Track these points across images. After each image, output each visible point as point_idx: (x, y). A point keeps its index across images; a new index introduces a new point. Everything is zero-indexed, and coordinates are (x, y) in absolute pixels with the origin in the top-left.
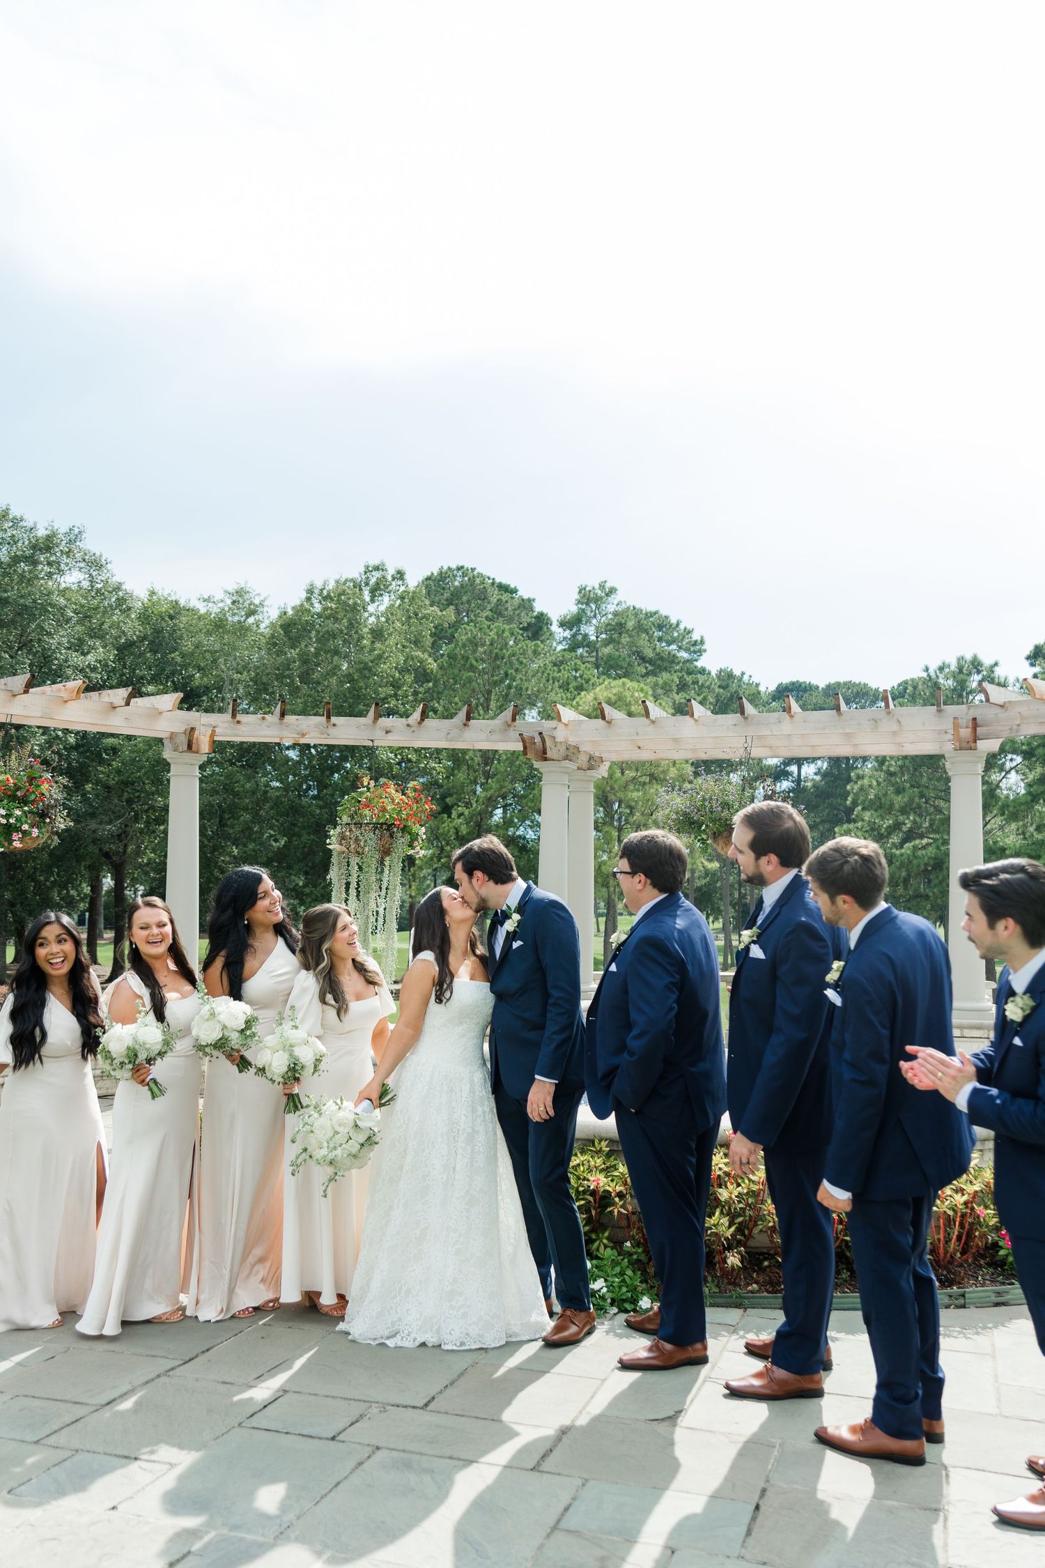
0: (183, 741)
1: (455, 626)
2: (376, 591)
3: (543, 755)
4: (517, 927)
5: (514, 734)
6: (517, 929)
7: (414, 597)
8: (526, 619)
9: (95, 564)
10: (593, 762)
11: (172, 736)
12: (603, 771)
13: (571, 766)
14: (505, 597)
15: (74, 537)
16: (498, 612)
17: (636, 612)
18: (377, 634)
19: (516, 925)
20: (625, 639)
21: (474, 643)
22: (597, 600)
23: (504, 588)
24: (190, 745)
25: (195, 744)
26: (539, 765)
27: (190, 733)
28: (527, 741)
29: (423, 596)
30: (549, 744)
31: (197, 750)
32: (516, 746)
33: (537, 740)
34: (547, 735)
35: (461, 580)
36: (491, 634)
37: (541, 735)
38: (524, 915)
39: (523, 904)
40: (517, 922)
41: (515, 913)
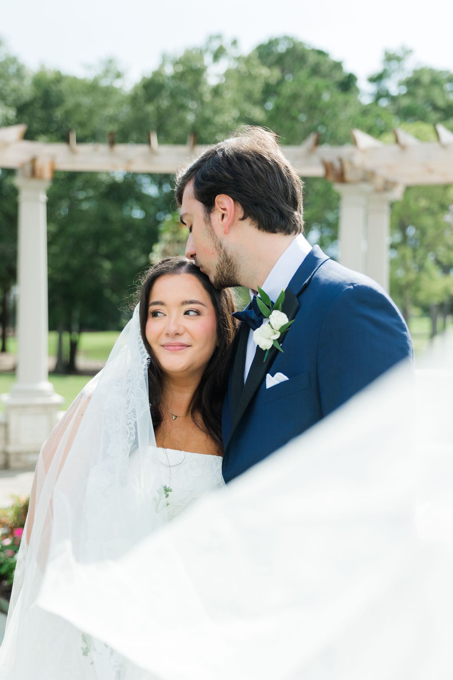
0: (28, 168)
1: (281, 82)
2: (218, 55)
3: (341, 178)
4: (280, 340)
5: (315, 159)
6: (278, 347)
7: (247, 61)
8: (338, 77)
10: (388, 186)
11: (23, 166)
12: (397, 194)
13: (367, 187)
14: (321, 58)
16: (315, 71)
17: (431, 71)
18: (216, 91)
19: (277, 336)
20: (421, 92)
21: (295, 97)
22: (398, 59)
23: (320, 53)
24: (34, 173)
25: (38, 172)
26: (338, 188)
27: (33, 161)
28: (328, 167)
29: (256, 62)
30: (347, 168)
31: (41, 178)
32: (318, 171)
33: (337, 165)
34: (345, 160)
35: (288, 47)
36: (310, 89)
37: (340, 160)
38: (297, 316)
39: (296, 292)
40: (279, 331)
41: (277, 310)
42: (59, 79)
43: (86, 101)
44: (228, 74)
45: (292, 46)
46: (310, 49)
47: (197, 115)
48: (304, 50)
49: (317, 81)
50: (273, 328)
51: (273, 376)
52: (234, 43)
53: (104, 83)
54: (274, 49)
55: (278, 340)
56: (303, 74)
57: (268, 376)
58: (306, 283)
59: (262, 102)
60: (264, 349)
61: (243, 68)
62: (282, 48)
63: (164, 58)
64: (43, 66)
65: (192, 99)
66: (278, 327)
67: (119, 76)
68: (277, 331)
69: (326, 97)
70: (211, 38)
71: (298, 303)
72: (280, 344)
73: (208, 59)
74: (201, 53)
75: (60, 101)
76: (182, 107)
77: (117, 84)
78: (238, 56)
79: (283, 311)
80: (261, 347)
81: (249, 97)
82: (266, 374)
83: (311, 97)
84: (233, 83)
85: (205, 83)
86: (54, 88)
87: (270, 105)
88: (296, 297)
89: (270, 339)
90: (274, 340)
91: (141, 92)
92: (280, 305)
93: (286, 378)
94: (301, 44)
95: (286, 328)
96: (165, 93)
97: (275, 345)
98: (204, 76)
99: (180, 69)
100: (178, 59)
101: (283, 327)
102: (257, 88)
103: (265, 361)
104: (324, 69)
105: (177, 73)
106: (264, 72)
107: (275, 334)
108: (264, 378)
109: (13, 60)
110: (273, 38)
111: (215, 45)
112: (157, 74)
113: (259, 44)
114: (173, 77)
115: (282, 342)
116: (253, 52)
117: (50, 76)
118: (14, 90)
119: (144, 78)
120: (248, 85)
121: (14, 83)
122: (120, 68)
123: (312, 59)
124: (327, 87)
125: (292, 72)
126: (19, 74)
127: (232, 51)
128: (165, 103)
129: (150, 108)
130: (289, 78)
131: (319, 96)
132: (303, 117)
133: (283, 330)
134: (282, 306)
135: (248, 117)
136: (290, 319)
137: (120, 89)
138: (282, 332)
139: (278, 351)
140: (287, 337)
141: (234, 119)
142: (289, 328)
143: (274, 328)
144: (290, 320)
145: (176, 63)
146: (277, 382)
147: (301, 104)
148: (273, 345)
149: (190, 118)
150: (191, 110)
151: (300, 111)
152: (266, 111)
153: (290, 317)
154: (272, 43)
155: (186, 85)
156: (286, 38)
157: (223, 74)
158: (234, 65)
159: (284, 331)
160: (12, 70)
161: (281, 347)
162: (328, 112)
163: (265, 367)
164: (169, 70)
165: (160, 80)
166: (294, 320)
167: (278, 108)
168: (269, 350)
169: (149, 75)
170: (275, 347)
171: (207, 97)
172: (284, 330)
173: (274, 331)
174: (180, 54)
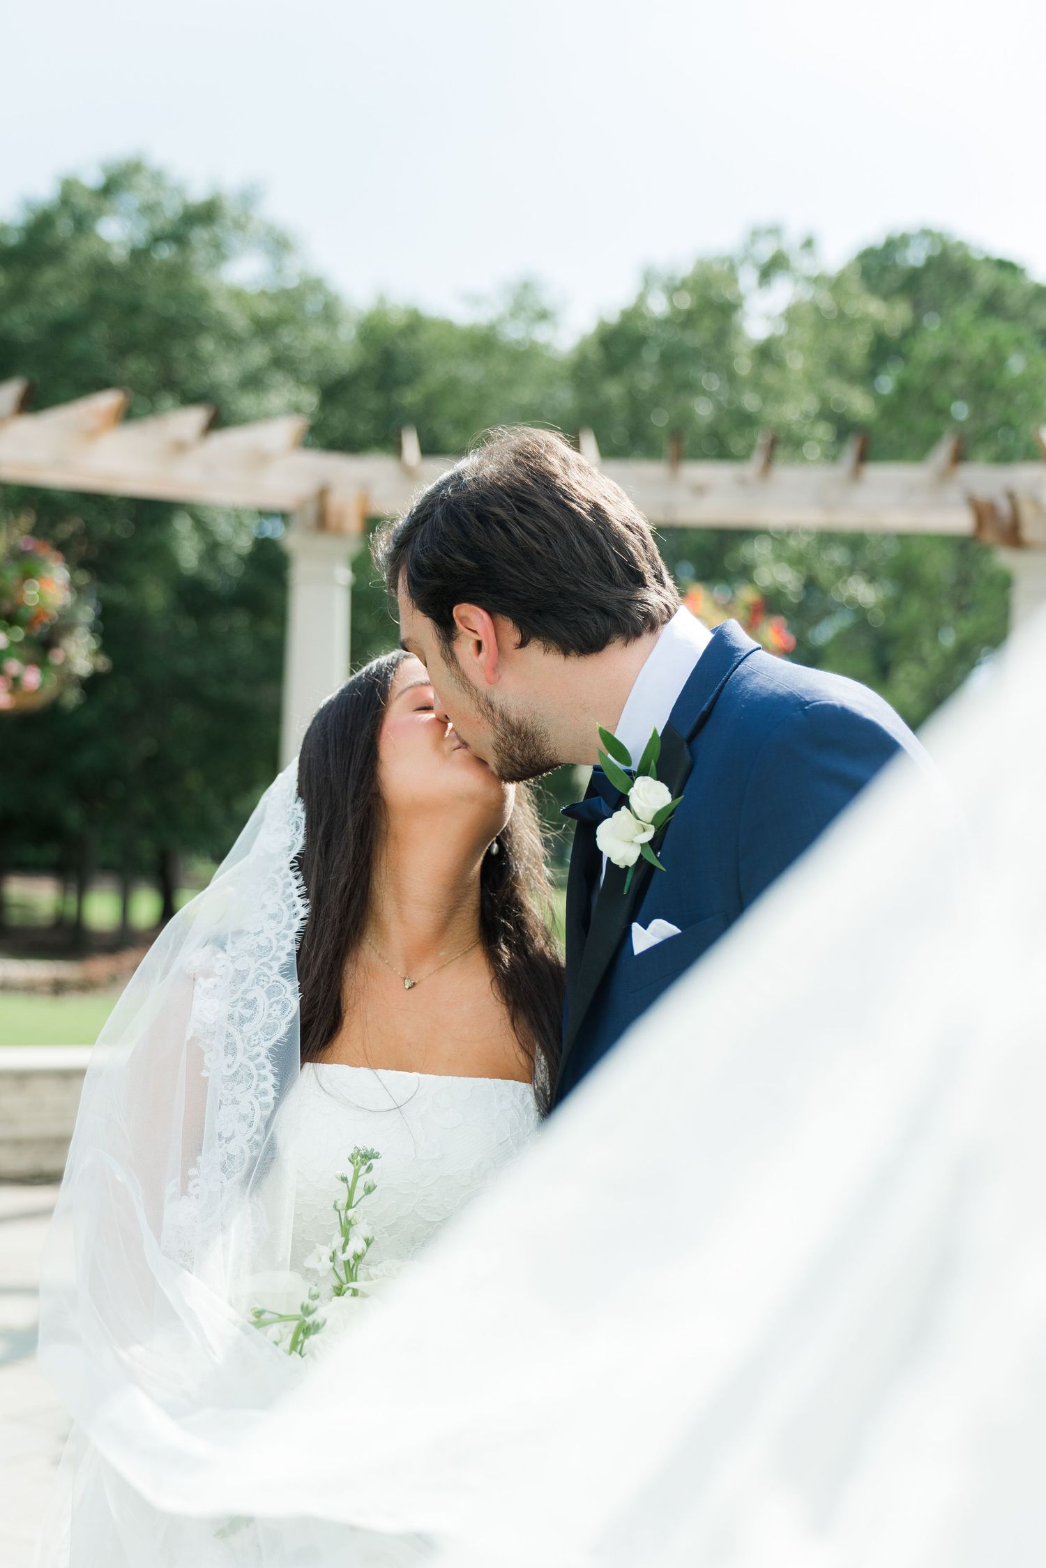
0: (311, 511)
1: (911, 332)
2: (771, 269)
3: (1013, 536)
4: (655, 844)
5: (954, 494)
6: (652, 859)
7: (836, 285)
9: (279, 245)
14: (1005, 278)
15: (249, 198)
16: (992, 306)
18: (766, 353)
19: (649, 835)
21: (944, 364)
23: (1005, 266)
24: (322, 521)
25: (332, 519)
26: (1005, 558)
27: (322, 495)
28: (983, 512)
29: (855, 285)
30: (1027, 513)
31: (339, 532)
32: (960, 521)
33: (1004, 507)
34: (1022, 497)
35: (929, 253)
36: (978, 345)
37: (1011, 497)
38: (687, 787)
39: (685, 732)
40: (652, 823)
41: (647, 775)
42: (415, 324)
43: (471, 373)
44: (792, 316)
45: (937, 252)
46: (981, 257)
47: (718, 406)
48: (966, 259)
49: (998, 329)
50: (638, 819)
51: (645, 927)
52: (808, 244)
53: (513, 332)
54: (898, 258)
55: (651, 843)
56: (964, 313)
57: (636, 926)
58: (704, 712)
59: (867, 377)
60: (622, 866)
61: (826, 300)
62: (915, 256)
63: (648, 279)
64: (382, 300)
65: (709, 370)
66: (649, 816)
67: (543, 316)
68: (648, 824)
69: (1016, 364)
70: (756, 235)
71: (688, 758)
72: (656, 854)
73: (747, 278)
74: (732, 269)
75: (414, 374)
76: (689, 387)
77: (542, 334)
78: (815, 273)
79: (659, 778)
80: (614, 861)
81: (838, 365)
82: (631, 924)
83: (981, 364)
84: (804, 335)
85: (739, 332)
86: (402, 344)
87: (887, 383)
88: (685, 743)
89: (633, 842)
90: (642, 845)
91: (595, 354)
92: (653, 763)
93: (675, 930)
94: (960, 245)
95: (667, 816)
96: (650, 355)
97: (645, 856)
98: (737, 316)
99: (686, 302)
100: (678, 282)
101: (659, 814)
102: (857, 347)
103: (628, 893)
104: (1013, 301)
105: (676, 312)
106: (874, 308)
107: (644, 830)
108: (627, 932)
109: (315, 285)
110: (897, 235)
111: (765, 251)
112: (632, 315)
113: (863, 247)
114: (666, 322)
115: (659, 849)
116: (849, 266)
117: (397, 319)
118: (318, 351)
119: (602, 325)
120: (835, 335)
121: (317, 335)
122: (547, 299)
123: (985, 280)
124: (1019, 343)
125: (937, 307)
126: (329, 315)
127: (804, 264)
128: (647, 379)
129: (613, 390)
130: (932, 324)
131: (1000, 361)
132: (961, 411)
133: (660, 823)
134: (657, 765)
135: (836, 411)
136: (675, 793)
137: (547, 346)
138: (659, 825)
139: (652, 868)
140: (668, 835)
141: (807, 416)
142: (673, 816)
143: (640, 817)
144: (674, 798)
145: (673, 290)
146: (656, 940)
147: (957, 379)
148: (640, 857)
149: (703, 410)
150: (704, 393)
151: (955, 396)
152: (877, 398)
153: (675, 792)
154: (894, 245)
155: (697, 338)
156: (926, 233)
157: (781, 315)
158: (807, 294)
159: (663, 823)
160: (313, 305)
161: (657, 858)
162: (1021, 398)
163: (626, 905)
164: (658, 306)
165: (640, 325)
166: (682, 797)
167: (903, 389)
168: (633, 866)
169: (613, 318)
170: (645, 859)
171: (744, 366)
172: (663, 821)
173: (642, 825)
174: (685, 269)
